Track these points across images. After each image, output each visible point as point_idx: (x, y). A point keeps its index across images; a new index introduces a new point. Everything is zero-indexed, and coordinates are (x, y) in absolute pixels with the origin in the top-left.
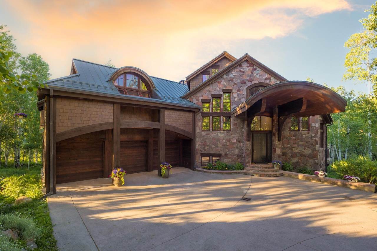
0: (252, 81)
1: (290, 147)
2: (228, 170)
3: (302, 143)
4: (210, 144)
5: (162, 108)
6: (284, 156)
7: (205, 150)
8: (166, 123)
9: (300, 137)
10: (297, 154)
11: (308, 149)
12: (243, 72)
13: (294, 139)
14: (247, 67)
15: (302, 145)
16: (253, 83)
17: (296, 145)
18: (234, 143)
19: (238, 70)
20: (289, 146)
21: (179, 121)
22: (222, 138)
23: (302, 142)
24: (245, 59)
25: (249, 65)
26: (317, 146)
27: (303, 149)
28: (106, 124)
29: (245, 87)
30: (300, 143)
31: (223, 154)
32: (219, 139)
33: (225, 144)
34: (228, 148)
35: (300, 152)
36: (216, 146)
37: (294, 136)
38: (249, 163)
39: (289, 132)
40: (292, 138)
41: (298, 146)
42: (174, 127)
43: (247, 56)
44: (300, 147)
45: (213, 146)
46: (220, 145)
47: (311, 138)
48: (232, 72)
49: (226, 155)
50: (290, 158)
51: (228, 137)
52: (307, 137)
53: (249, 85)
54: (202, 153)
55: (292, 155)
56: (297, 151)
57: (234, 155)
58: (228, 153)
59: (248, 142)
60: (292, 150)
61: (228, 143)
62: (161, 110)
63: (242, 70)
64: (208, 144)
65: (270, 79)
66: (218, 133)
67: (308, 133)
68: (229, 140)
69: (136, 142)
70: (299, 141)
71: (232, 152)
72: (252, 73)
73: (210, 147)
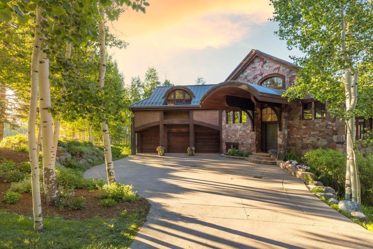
0: (262, 74)
1: (301, 138)
2: (237, 156)
3: (314, 133)
4: (231, 134)
5: (191, 110)
6: (294, 147)
7: (228, 139)
8: (194, 120)
9: (312, 126)
10: (309, 145)
11: (322, 140)
12: (255, 68)
13: (304, 128)
14: (258, 62)
15: (314, 136)
16: (263, 77)
17: (307, 136)
18: (248, 133)
19: (251, 67)
20: (299, 136)
21: (206, 117)
22: (239, 129)
23: (315, 131)
24: (255, 56)
25: (259, 60)
26: (334, 136)
27: (317, 140)
28: (155, 122)
29: (256, 81)
30: (312, 133)
31: (240, 144)
32: (237, 131)
33: (242, 134)
34: (244, 138)
35: (312, 143)
36: (235, 136)
37: (304, 125)
38: (254, 151)
39: (299, 122)
40: (302, 127)
41: (310, 136)
42: (201, 122)
43: (257, 52)
44: (312, 138)
45: (233, 136)
46: (238, 136)
47: (326, 127)
48: (247, 70)
49: (242, 144)
50: (300, 149)
51: (243, 129)
52: (321, 125)
53: (259, 79)
54: (226, 142)
55: (302, 146)
56: (308, 142)
57: (248, 145)
58: (244, 142)
59: (253, 133)
60: (303, 140)
61: (244, 134)
62: (190, 111)
63: (254, 66)
64: (230, 134)
65: (279, 68)
66: (237, 126)
67: (322, 122)
68: (244, 131)
69: (183, 133)
70: (311, 131)
71: (247, 141)
72: (262, 67)
73: (231, 137)
